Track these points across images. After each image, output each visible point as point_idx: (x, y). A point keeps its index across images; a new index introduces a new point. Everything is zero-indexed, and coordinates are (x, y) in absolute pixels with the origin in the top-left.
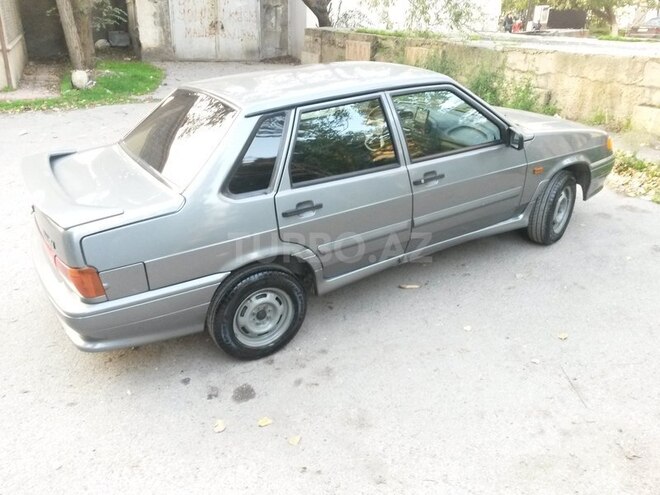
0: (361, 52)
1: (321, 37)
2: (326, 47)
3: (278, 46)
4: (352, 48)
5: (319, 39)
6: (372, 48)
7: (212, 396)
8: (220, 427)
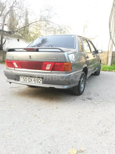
1: (3, 52)
2: (5, 55)
7: (84, 100)
8: (96, 103)
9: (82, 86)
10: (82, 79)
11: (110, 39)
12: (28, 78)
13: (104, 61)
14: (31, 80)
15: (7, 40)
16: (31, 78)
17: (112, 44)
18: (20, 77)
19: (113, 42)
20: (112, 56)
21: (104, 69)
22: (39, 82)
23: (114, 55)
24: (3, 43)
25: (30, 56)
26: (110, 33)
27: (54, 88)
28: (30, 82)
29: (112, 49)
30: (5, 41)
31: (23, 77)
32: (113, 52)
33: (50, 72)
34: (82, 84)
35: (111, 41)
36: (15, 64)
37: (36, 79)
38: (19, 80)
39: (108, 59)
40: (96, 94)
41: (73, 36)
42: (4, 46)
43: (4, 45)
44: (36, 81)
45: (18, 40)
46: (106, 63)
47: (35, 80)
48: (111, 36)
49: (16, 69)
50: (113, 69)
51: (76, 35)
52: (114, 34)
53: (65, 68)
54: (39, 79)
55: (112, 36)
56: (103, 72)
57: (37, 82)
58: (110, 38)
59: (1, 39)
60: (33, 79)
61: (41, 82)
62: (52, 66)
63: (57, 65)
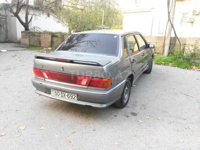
0: (47, 38)
1: (29, 34)
2: (31, 37)
3: (5, 38)
4: (43, 37)
5: (28, 34)
6: (51, 36)
7: (128, 117)
8: (141, 122)
9: (126, 96)
10: (126, 88)
11: (168, 21)
12: (60, 92)
13: (160, 49)
14: (64, 95)
15: (33, 16)
16: (65, 93)
17: (170, 28)
18: (51, 90)
19: (172, 26)
20: (170, 44)
21: (158, 61)
22: (73, 98)
23: (172, 42)
24: (29, 21)
25: (63, 68)
26: (169, 13)
27: (91, 106)
28: (63, 97)
29: (170, 35)
30: (32, 18)
31: (54, 91)
32: (171, 38)
33: (86, 87)
34: (126, 94)
35: (169, 24)
36: (45, 74)
37: (70, 94)
38: (50, 93)
39: (164, 47)
40: (143, 105)
41: (115, 37)
42: (30, 25)
43: (30, 23)
44: (70, 97)
45: (49, 16)
46: (161, 52)
47: (68, 95)
48: (169, 17)
49: (46, 80)
50: (170, 62)
51: (119, 35)
52: (173, 15)
53: (103, 84)
54: (73, 95)
55: (171, 17)
56: (156, 65)
57: (72, 98)
58: (168, 19)
59: (26, 16)
60: (67, 94)
61: (76, 98)
62: (89, 81)
63: (94, 81)
